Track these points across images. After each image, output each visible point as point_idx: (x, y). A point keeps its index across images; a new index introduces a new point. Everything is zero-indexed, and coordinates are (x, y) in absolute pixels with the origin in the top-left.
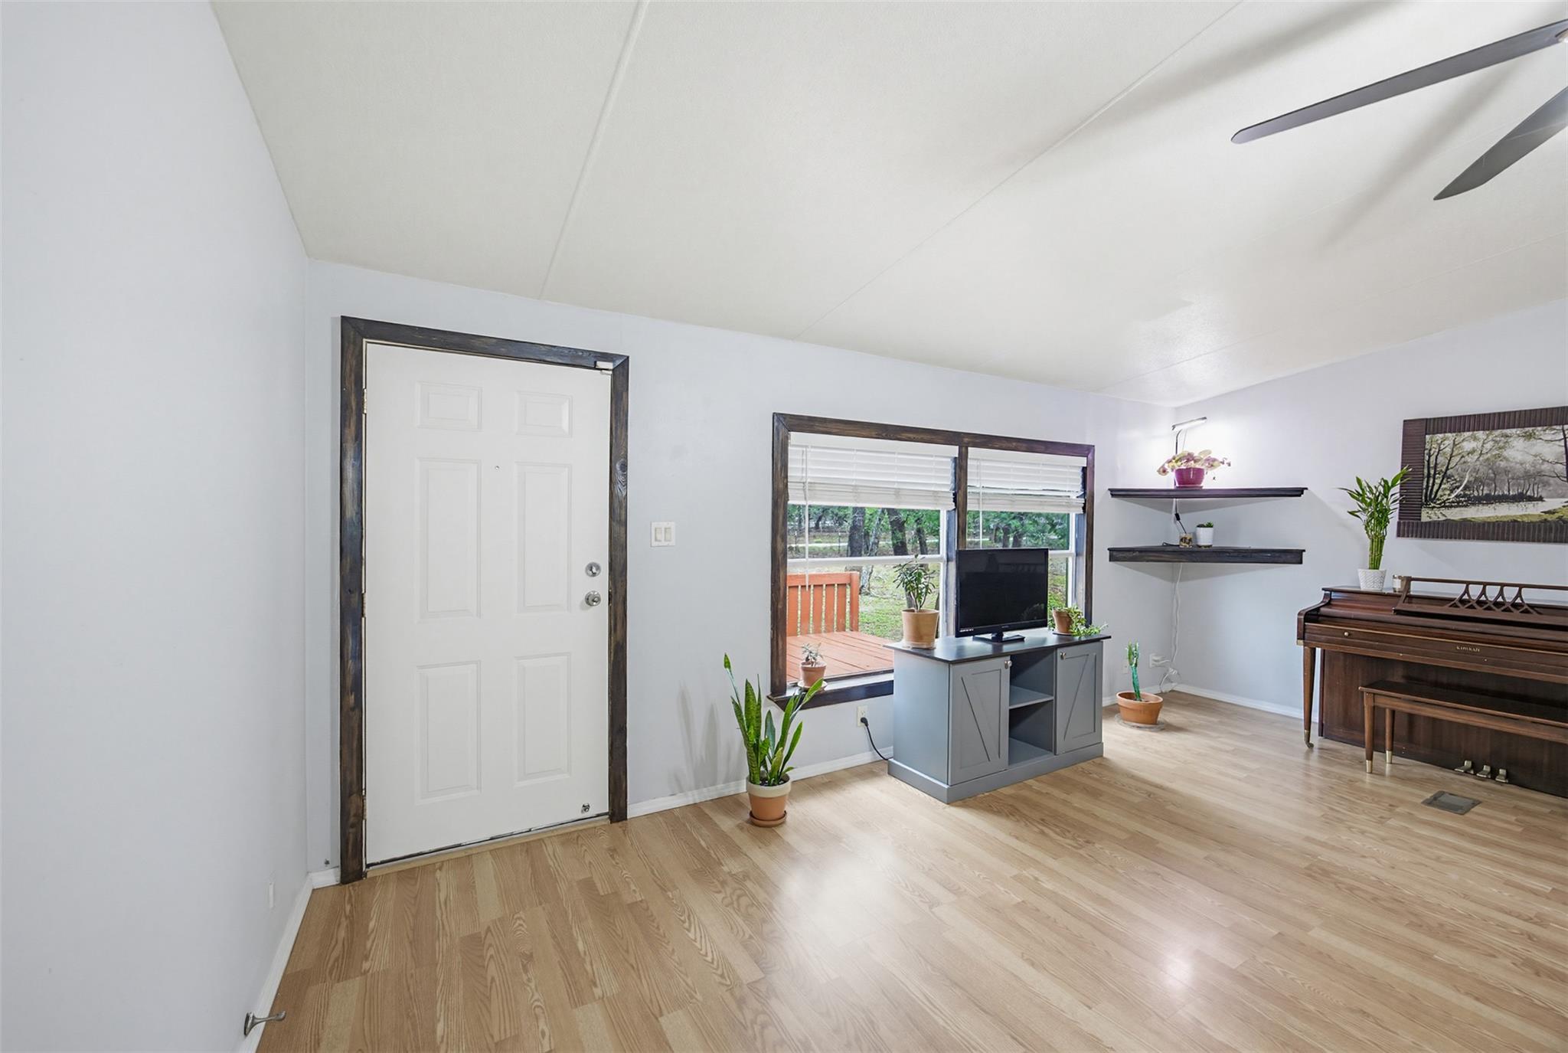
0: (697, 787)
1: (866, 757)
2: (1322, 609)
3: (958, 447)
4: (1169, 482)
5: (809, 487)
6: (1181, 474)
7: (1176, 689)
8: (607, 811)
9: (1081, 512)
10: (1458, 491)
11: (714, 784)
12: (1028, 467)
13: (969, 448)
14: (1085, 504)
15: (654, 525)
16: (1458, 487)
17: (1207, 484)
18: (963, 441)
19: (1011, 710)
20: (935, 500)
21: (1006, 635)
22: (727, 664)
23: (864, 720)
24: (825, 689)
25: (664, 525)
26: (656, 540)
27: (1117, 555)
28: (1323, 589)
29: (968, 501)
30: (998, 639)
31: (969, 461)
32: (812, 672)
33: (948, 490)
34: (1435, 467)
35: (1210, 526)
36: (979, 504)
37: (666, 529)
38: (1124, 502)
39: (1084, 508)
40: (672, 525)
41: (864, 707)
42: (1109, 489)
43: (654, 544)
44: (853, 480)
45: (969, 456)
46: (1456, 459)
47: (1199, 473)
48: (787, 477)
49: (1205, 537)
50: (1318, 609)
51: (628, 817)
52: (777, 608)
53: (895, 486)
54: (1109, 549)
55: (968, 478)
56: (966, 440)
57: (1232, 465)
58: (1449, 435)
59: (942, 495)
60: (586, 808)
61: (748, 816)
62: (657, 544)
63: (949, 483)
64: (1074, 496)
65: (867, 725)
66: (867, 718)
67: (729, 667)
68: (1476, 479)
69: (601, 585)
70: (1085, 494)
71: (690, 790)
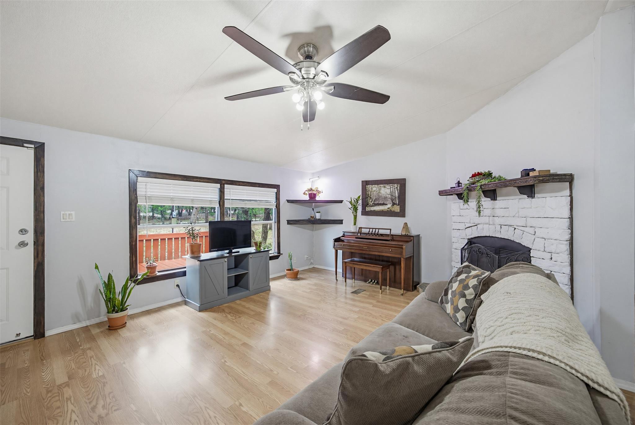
0: (88, 319)
1: (180, 299)
2: (341, 238)
3: (219, 184)
4: (307, 198)
5: (147, 198)
6: (310, 195)
7: (315, 267)
8: (33, 334)
9: (275, 208)
10: (373, 202)
11: (99, 316)
12: (253, 192)
13: (225, 185)
14: (276, 205)
15: (62, 213)
16: (372, 201)
17: (318, 198)
18: (222, 183)
19: (228, 277)
20: (210, 203)
21: (233, 251)
22: (97, 267)
23: (178, 286)
24: (157, 274)
25: (68, 213)
26: (63, 219)
27: (289, 222)
28: (343, 232)
29: (225, 204)
30: (230, 252)
31: (225, 189)
32: (151, 268)
33: (217, 200)
34: (368, 195)
35: (319, 212)
36: (230, 204)
37: (69, 214)
38: (292, 204)
39: (276, 206)
40: (73, 213)
41: (177, 280)
42: (287, 200)
43: (62, 220)
44: (171, 196)
45: (225, 188)
46: (372, 193)
47: (315, 195)
48: (136, 194)
49: (318, 216)
50: (339, 238)
51: (46, 336)
52: (132, 244)
53: (192, 198)
54: (287, 220)
55: (225, 195)
56: (223, 182)
57: (323, 192)
58: (371, 186)
59: (212, 201)
60: (18, 335)
61: (107, 327)
62: (64, 220)
63: (217, 197)
64: (274, 202)
65: (179, 287)
66: (179, 285)
67: (98, 268)
68: (376, 198)
69: (30, 238)
70: (276, 202)
71: (85, 320)
